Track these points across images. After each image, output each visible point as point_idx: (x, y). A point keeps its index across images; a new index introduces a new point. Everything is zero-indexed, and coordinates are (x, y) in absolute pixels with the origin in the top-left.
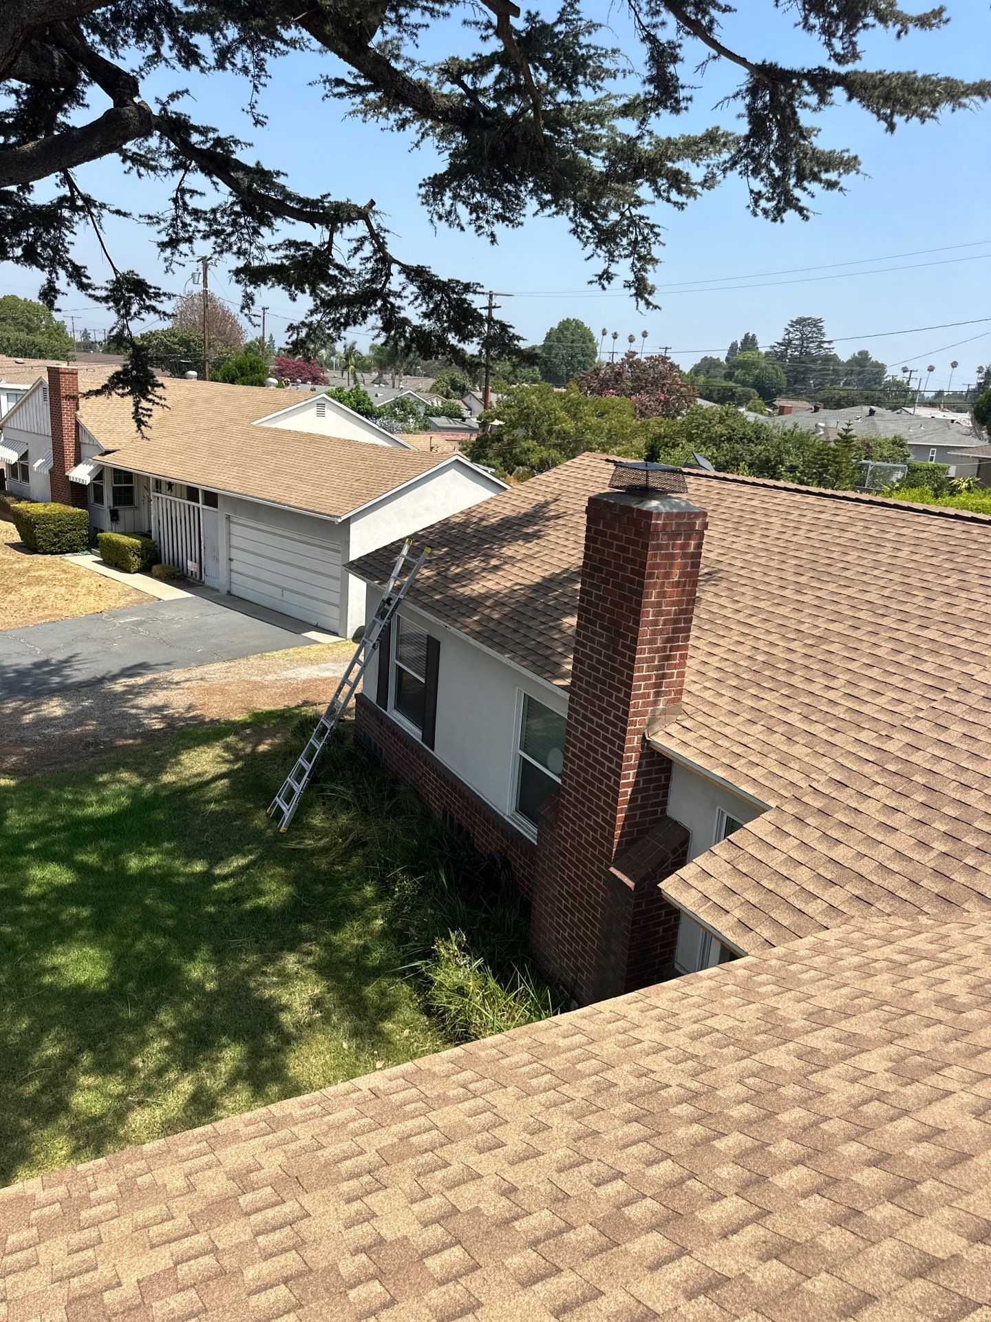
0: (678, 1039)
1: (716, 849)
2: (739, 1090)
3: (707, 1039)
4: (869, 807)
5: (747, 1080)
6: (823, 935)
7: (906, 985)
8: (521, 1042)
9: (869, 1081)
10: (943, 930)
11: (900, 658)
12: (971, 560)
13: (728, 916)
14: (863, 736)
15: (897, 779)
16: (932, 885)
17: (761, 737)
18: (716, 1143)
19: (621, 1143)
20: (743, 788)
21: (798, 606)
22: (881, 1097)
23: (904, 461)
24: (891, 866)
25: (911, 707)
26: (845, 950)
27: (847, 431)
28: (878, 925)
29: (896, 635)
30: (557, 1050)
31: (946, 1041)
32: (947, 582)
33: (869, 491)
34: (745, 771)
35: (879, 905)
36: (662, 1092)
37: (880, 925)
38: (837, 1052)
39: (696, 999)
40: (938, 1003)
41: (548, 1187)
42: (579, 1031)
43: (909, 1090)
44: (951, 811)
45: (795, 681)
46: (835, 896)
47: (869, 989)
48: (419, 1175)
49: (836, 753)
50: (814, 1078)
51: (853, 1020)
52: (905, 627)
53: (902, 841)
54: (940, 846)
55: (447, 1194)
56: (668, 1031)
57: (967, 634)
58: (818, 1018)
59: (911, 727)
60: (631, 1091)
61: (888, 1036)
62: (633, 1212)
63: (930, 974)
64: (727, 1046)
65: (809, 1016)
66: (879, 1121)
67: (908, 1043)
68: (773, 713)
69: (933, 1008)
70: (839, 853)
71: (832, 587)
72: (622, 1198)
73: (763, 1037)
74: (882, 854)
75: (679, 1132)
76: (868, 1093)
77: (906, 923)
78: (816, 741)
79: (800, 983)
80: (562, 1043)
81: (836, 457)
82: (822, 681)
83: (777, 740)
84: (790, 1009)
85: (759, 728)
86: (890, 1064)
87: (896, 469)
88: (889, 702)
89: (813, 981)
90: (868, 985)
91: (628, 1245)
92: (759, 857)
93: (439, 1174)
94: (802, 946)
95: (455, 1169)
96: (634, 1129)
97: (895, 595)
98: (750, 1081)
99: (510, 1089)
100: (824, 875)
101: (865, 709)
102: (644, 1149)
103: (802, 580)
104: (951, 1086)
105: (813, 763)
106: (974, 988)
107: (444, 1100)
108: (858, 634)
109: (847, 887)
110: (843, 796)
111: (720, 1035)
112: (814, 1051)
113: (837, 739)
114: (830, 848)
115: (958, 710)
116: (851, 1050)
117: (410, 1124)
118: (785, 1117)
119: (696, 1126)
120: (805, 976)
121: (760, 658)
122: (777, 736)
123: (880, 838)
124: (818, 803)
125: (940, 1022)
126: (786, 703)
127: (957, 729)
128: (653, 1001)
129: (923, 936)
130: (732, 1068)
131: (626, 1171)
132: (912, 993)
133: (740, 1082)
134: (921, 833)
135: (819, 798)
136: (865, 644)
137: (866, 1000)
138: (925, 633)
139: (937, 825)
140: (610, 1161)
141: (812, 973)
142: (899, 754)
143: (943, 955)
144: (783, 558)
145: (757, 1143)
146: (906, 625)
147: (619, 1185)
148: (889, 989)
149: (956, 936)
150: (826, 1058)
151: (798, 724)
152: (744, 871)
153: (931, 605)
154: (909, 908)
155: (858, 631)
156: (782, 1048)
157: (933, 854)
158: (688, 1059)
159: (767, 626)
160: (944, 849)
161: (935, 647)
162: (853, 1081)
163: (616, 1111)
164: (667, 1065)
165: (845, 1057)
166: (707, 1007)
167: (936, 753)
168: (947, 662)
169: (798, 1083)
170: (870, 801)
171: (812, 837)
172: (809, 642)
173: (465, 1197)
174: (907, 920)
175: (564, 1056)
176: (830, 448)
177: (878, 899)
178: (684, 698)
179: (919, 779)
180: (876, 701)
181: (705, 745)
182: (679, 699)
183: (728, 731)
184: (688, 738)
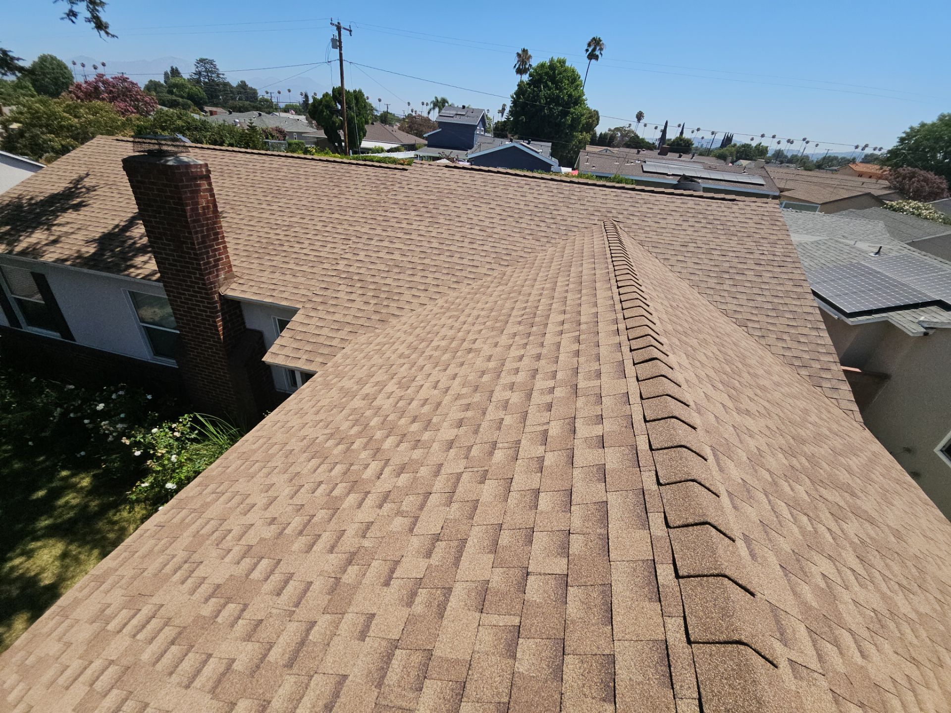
0: (309, 418)
1: (283, 334)
2: (348, 423)
3: (322, 411)
4: (341, 295)
6: (344, 351)
7: (385, 356)
8: (231, 458)
10: (386, 332)
11: (327, 229)
12: (340, 181)
13: (301, 360)
14: (325, 266)
15: (347, 280)
16: (375, 317)
18: (353, 447)
19: (312, 470)
20: (282, 303)
23: (284, 140)
25: (341, 249)
27: (251, 124)
29: (322, 219)
30: (255, 451)
31: (410, 369)
32: (333, 191)
34: (280, 296)
36: (316, 441)
37: (363, 339)
38: (376, 391)
39: (307, 398)
40: (400, 358)
42: (260, 437)
43: (409, 392)
44: (372, 287)
45: (286, 248)
47: (373, 364)
48: (217, 545)
49: (317, 277)
50: (374, 404)
51: (375, 377)
53: (358, 304)
55: (240, 543)
56: (303, 417)
57: (351, 214)
58: (361, 383)
59: (344, 257)
60: (302, 448)
61: (390, 377)
62: (336, 493)
63: (391, 349)
64: (332, 410)
65: (358, 383)
69: (399, 360)
70: (336, 317)
72: (328, 491)
73: (344, 400)
74: (353, 312)
75: (335, 452)
76: (396, 400)
77: (372, 334)
78: (306, 274)
79: (346, 373)
80: (254, 447)
82: (298, 246)
83: (288, 278)
84: (347, 383)
86: (397, 386)
87: (282, 144)
88: (330, 249)
89: (351, 370)
90: (372, 362)
92: (304, 331)
93: (229, 538)
94: (337, 359)
95: (237, 530)
96: (315, 462)
98: (350, 418)
99: (241, 480)
100: (334, 328)
101: (322, 254)
102: (325, 467)
104: (421, 383)
105: (309, 283)
106: (408, 347)
107: (206, 506)
109: (345, 329)
110: (328, 293)
111: (327, 407)
112: (367, 395)
113: (315, 270)
114: (332, 316)
115: (360, 246)
116: (380, 388)
117: (194, 528)
119: (340, 446)
120: (347, 369)
122: (288, 276)
123: (350, 306)
124: (319, 300)
125: (405, 364)
126: (286, 260)
127: (362, 253)
128: (288, 408)
130: (340, 417)
131: (322, 480)
132: (389, 358)
133: (347, 420)
134: (364, 298)
135: (319, 297)
136: (310, 225)
137: (374, 368)
139: (368, 294)
140: (312, 480)
141: (349, 367)
142: (344, 270)
143: (391, 340)
146: (324, 213)
147: (323, 486)
150: (374, 394)
151: (295, 268)
152: (300, 338)
155: (304, 220)
156: (355, 399)
158: (319, 423)
162: (388, 398)
163: (302, 459)
164: (311, 430)
165: (380, 391)
166: (314, 400)
167: (357, 265)
168: (346, 227)
169: (369, 409)
170: (340, 292)
171: (322, 315)
172: (284, 228)
173: (251, 538)
175: (260, 451)
176: (246, 132)
178: (234, 269)
179: (356, 277)
180: (325, 250)
181: (254, 290)
182: (231, 270)
183: (263, 279)
184: (244, 288)
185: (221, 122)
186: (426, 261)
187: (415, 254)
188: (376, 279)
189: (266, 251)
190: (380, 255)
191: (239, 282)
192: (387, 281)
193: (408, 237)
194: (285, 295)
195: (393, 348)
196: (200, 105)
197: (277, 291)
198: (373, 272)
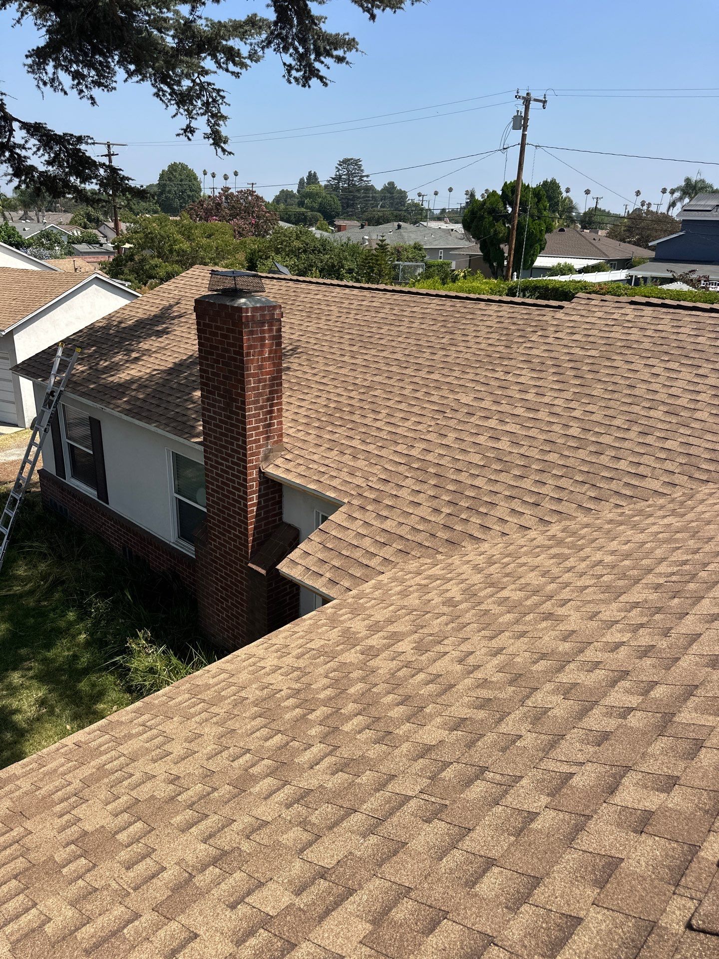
0: (289, 660)
1: (312, 536)
2: (326, 681)
3: (307, 656)
4: (404, 493)
5: (330, 675)
6: (380, 578)
7: (427, 597)
8: (183, 688)
9: (402, 658)
10: (450, 561)
11: (418, 395)
13: (323, 578)
14: (399, 448)
15: (419, 472)
16: (443, 535)
17: (336, 458)
18: (309, 717)
19: (249, 732)
20: (328, 494)
21: (353, 367)
22: (408, 665)
23: (422, 261)
24: (419, 527)
25: (426, 426)
26: (393, 584)
27: (382, 241)
28: (413, 565)
29: (414, 380)
30: (208, 687)
31: (447, 624)
33: (400, 284)
34: (328, 482)
35: (413, 553)
36: (277, 695)
37: (414, 565)
38: (384, 645)
39: (302, 633)
40: (444, 604)
41: (201, 770)
42: (224, 671)
43: (424, 658)
44: (451, 487)
45: (356, 418)
46: (387, 552)
47: (405, 604)
48: (111, 787)
49: (383, 462)
50: (370, 663)
51: (395, 624)
52: (421, 374)
53: (424, 511)
54: (446, 510)
55: (131, 793)
56: (282, 657)
58: (374, 628)
59: (425, 438)
60: (257, 700)
61: (414, 629)
62: (255, 770)
63: (441, 588)
64: (319, 657)
65: (369, 628)
66: (406, 679)
67: (425, 631)
68: (343, 442)
69: (441, 607)
70: (388, 525)
71: (373, 352)
72: (249, 764)
73: (341, 647)
74: (413, 521)
75: (287, 716)
77: (429, 561)
78: (371, 456)
79: (366, 609)
80: (211, 681)
81: (377, 260)
82: (371, 416)
83: (347, 459)
84: (358, 626)
85: (335, 452)
86: (414, 645)
87: (418, 266)
88: (413, 424)
89: (373, 607)
90: (405, 601)
91: (251, 789)
92: (339, 537)
93: (126, 783)
94: (367, 587)
95: (137, 777)
96: (259, 721)
97: (413, 353)
99: (175, 719)
100: (380, 540)
101: (399, 431)
102: (265, 732)
103: (354, 349)
105: (370, 470)
106: (464, 591)
107: (127, 737)
108: (391, 382)
109: (394, 545)
110: (388, 488)
111: (315, 652)
112: (372, 647)
113: (383, 453)
114: (382, 523)
115: (452, 423)
116: (392, 642)
117: (103, 759)
118: (352, 691)
119: (297, 710)
120: (368, 605)
121: (332, 405)
122: (347, 456)
123: (411, 511)
124: (372, 496)
125: (444, 614)
126: (350, 433)
127: (452, 435)
128: (273, 641)
129: (438, 566)
130: (321, 670)
131: (252, 747)
132: (430, 601)
133: (326, 677)
134: (435, 503)
135: (374, 492)
136: (396, 388)
137: (404, 611)
138: (432, 376)
139: (444, 497)
140: (242, 744)
141: (373, 601)
142: (419, 456)
143: (449, 576)
144: (341, 335)
145: (334, 710)
146: (420, 372)
147: (247, 757)
148: (417, 601)
149: (457, 562)
150: (378, 650)
151: (359, 447)
152: (330, 547)
153: (435, 358)
154: (431, 551)
155: (391, 380)
156: (353, 651)
157: (443, 515)
158: (295, 671)
159: (335, 383)
160: (448, 511)
161: (438, 385)
162: (393, 659)
163: (248, 714)
164: (281, 678)
166: (307, 637)
167: (441, 452)
168: (445, 393)
169: (361, 669)
170: (404, 488)
171: (370, 518)
172: (362, 390)
173: (144, 791)
174: (430, 559)
175: (213, 689)
176: (373, 254)
177: (412, 549)
178: (285, 440)
179: (432, 470)
180: (406, 425)
181: (301, 470)
182: (281, 441)
183: (315, 457)
184: (290, 466)
185: (345, 240)
186: (552, 457)
187: (535, 443)
188: (462, 477)
189: (331, 419)
190: (481, 439)
191: (287, 457)
192: (479, 482)
193: (531, 416)
194: (335, 483)
195: (444, 587)
196: (329, 217)
197: (326, 476)
198: (459, 466)
